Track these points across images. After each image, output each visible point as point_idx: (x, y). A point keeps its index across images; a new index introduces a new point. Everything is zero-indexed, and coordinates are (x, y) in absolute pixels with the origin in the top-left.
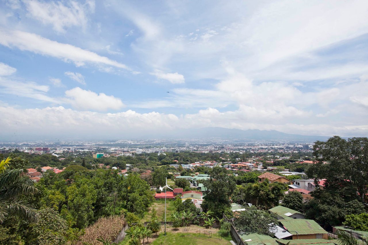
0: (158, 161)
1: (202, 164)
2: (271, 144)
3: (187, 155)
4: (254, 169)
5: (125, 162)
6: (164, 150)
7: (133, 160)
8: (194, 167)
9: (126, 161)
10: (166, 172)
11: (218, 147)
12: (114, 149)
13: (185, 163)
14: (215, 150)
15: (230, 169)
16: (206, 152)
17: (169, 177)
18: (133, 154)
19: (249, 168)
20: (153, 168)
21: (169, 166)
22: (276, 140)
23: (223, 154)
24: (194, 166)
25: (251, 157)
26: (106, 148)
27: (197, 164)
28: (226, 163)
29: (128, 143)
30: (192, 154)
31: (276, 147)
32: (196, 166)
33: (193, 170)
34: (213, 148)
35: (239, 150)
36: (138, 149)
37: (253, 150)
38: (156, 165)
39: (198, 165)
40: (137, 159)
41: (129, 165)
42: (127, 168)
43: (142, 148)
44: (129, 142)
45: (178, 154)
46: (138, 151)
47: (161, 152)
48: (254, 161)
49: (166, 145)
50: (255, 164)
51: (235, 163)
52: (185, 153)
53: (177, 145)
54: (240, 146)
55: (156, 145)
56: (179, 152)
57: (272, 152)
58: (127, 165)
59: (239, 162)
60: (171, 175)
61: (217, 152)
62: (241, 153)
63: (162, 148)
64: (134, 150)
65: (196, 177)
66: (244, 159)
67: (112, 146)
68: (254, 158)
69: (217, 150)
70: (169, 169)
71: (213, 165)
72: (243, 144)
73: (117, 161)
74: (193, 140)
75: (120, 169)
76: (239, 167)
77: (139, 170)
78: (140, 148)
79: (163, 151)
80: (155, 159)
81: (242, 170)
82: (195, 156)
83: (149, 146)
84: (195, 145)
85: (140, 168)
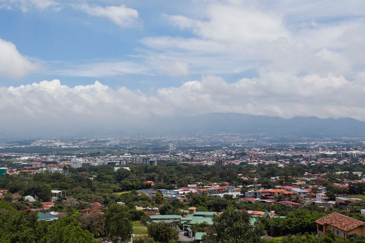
0: (115, 183)
1: (202, 190)
2: (344, 146)
3: (173, 169)
4: (308, 201)
5: (48, 185)
6: (126, 160)
7: (64, 181)
8: (187, 196)
9: (52, 183)
10: (132, 207)
11: (234, 152)
12: (27, 158)
13: (167, 186)
14: (227, 159)
15: (258, 199)
16: (210, 164)
17: (137, 217)
18: (65, 168)
19: (298, 198)
20: (104, 197)
21: (136, 193)
22: (353, 138)
23: (245, 169)
24: (186, 192)
25: (302, 175)
26: (10, 157)
27: (192, 189)
28: (251, 187)
29: (56, 146)
30: (183, 167)
31: (354, 152)
32: (191, 194)
33: (185, 201)
34: (224, 155)
35: (277, 158)
36: (74, 159)
37: (306, 159)
38: (111, 190)
39: (194, 191)
40: (72, 180)
41: (57, 192)
42: (54, 198)
43: (82, 156)
44: (56, 144)
45: (155, 168)
46: (75, 163)
47: (120, 163)
48: (307, 182)
49: (129, 149)
50: (310, 190)
51: (268, 188)
52: (167, 166)
53: (153, 149)
54: (280, 151)
55: (110, 150)
56: (156, 164)
57: (345, 163)
58: (53, 191)
59: (277, 184)
60: (141, 213)
61: (232, 162)
62: (281, 165)
63: (123, 154)
64: (66, 160)
65: (189, 217)
66: (286, 179)
67: (22, 151)
68: (307, 176)
69: (233, 159)
70: (136, 199)
71: (224, 192)
72: (285, 146)
73: (34, 184)
74: (183, 139)
75: (39, 200)
76: (277, 195)
77: (77, 202)
78: (79, 156)
79: (124, 162)
80: (109, 180)
81: (283, 203)
82: (187, 173)
83: (96, 151)
84: (188, 148)
85: (79, 199)
